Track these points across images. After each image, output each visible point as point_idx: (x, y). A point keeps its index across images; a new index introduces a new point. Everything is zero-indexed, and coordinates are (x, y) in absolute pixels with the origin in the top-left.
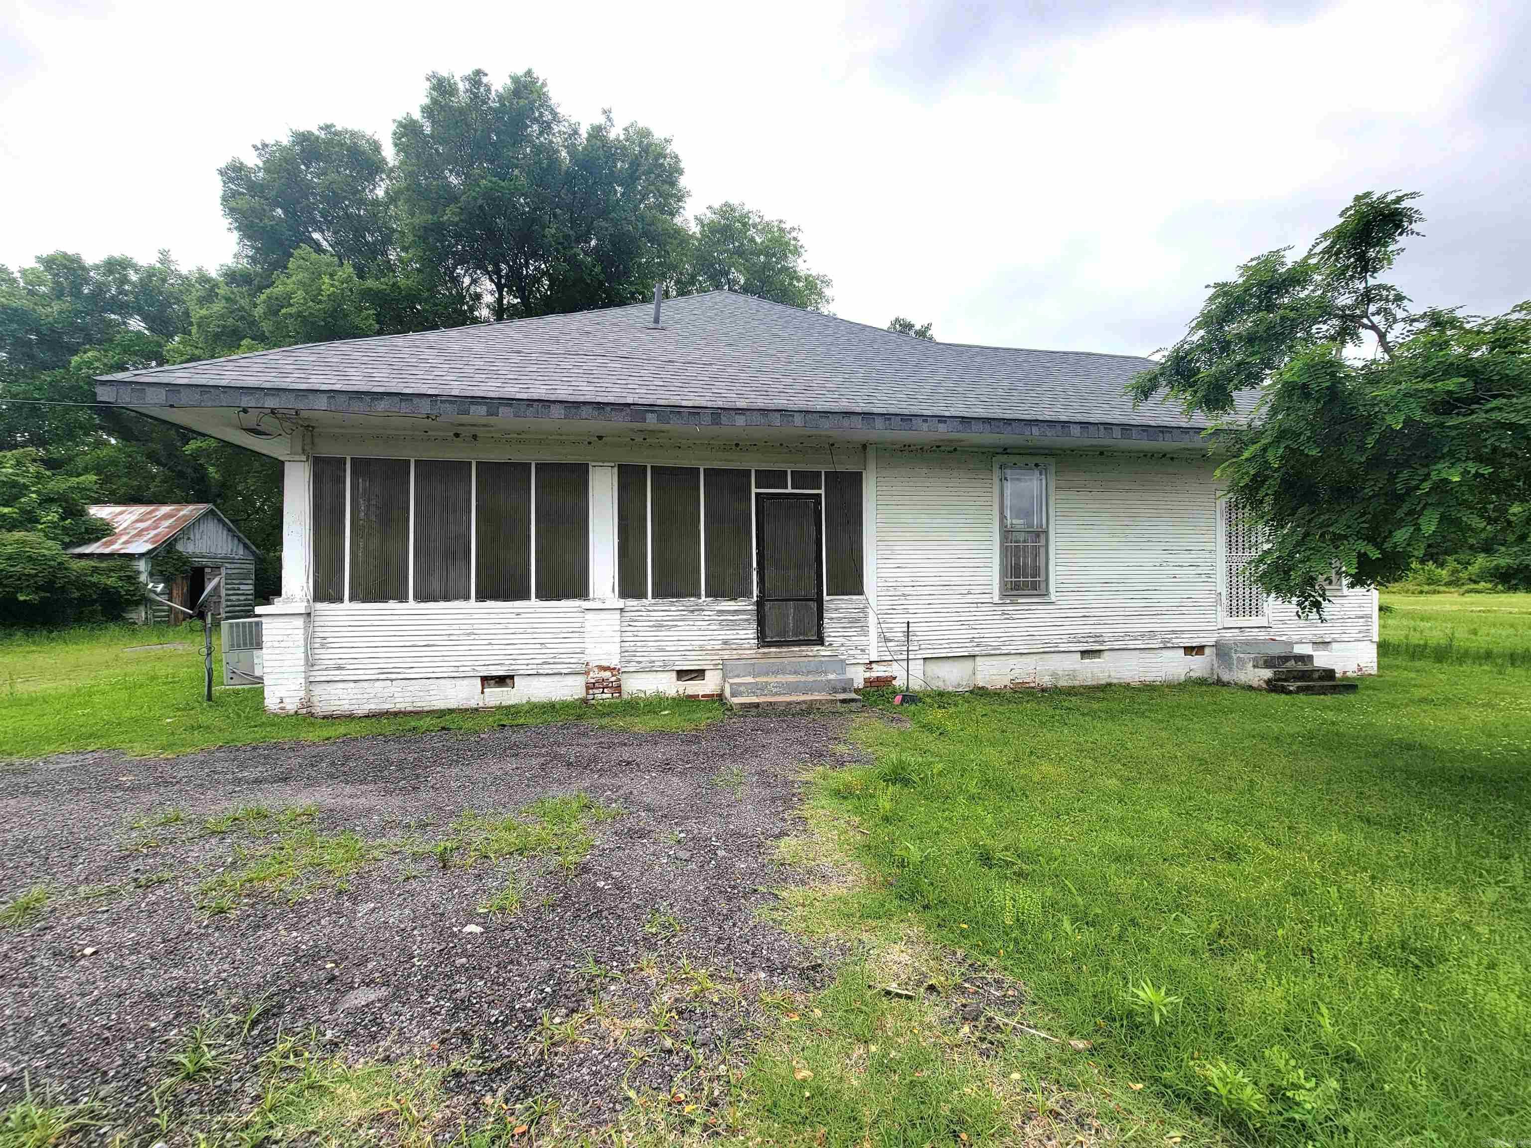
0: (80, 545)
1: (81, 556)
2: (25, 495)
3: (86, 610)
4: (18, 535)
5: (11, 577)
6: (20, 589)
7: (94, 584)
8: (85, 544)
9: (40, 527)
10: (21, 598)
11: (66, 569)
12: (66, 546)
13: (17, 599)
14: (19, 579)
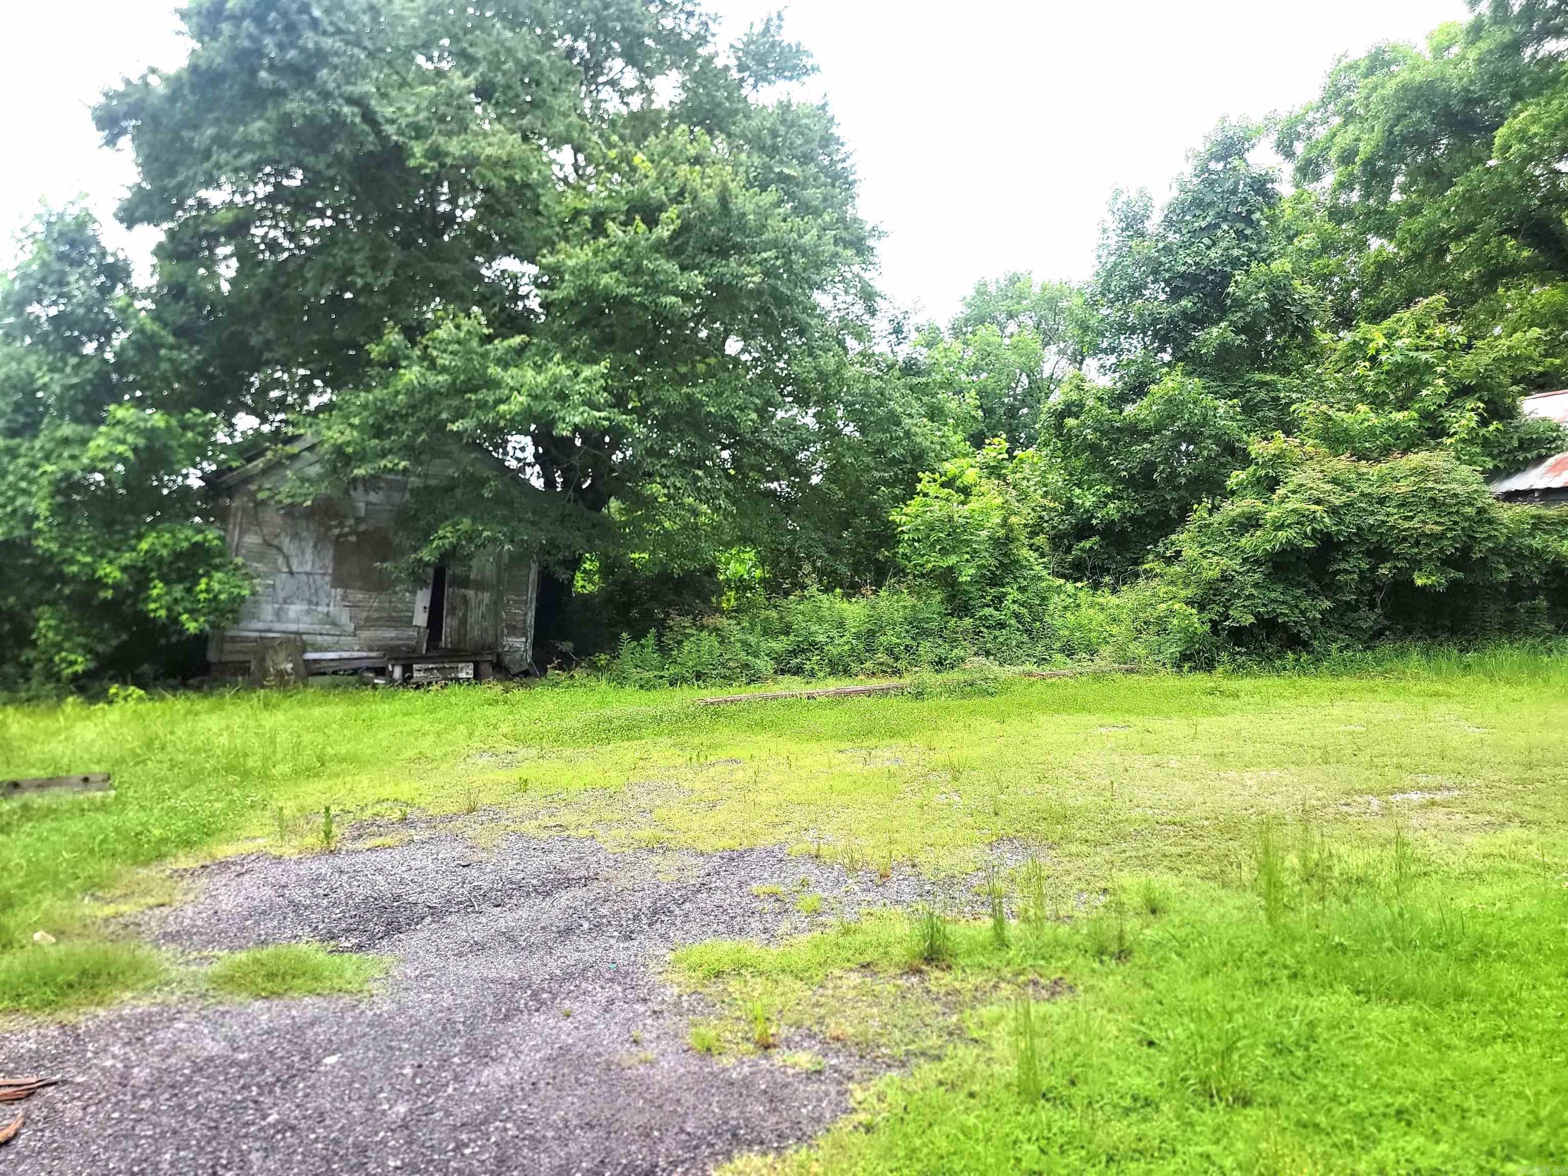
0: (1509, 475)
1: (1511, 496)
2: (1428, 384)
3: (1522, 607)
4: (1418, 458)
5: (1405, 539)
6: (1416, 564)
7: (1537, 554)
8: (1518, 471)
9: (1449, 441)
10: (1419, 582)
11: (1490, 522)
12: (1492, 476)
13: (1413, 582)
14: (1417, 543)
